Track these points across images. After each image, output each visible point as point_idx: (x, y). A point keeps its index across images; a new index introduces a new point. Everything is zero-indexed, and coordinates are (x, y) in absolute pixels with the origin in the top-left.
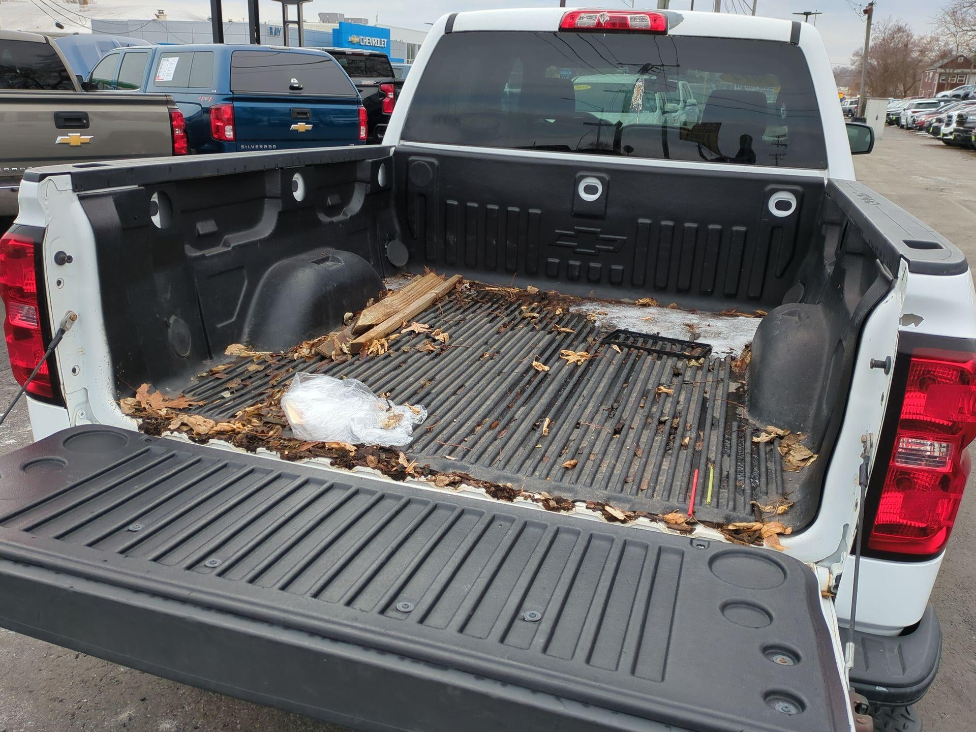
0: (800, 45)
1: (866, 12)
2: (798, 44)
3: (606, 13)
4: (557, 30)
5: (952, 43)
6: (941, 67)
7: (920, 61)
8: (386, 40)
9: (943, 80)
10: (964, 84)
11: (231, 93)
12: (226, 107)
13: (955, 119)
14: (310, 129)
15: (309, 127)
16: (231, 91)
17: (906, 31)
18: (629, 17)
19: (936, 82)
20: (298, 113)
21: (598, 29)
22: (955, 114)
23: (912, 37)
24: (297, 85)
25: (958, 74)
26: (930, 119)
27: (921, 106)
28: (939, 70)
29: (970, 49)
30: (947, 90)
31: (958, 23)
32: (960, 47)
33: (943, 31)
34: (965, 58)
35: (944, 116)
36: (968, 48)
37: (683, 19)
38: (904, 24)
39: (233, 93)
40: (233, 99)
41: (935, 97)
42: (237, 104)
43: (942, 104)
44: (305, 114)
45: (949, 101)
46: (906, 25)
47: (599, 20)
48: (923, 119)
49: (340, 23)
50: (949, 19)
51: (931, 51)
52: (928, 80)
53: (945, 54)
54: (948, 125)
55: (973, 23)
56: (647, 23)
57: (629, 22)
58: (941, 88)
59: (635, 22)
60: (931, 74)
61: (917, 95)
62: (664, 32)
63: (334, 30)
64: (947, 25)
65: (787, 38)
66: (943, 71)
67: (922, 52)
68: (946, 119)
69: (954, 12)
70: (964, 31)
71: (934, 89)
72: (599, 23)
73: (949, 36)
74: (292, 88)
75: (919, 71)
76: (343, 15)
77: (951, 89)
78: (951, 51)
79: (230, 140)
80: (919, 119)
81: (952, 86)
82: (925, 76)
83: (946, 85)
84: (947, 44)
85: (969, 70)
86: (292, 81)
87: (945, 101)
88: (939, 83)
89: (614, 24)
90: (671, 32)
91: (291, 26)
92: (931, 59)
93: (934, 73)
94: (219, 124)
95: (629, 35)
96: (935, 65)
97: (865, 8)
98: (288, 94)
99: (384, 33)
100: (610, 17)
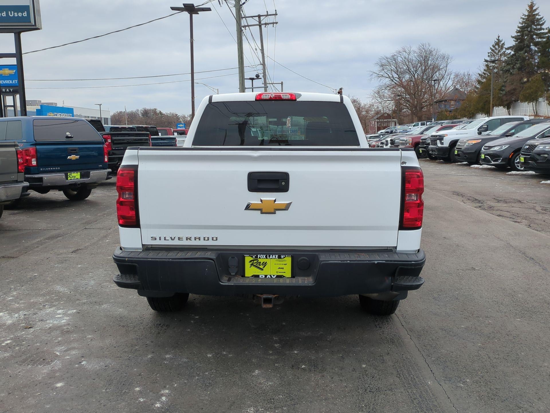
0: (344, 103)
1: (339, 93)
2: (343, 103)
3: (273, 94)
4: (255, 100)
5: (380, 107)
6: (377, 119)
7: (367, 116)
8: (71, 115)
9: (379, 125)
10: (389, 126)
11: (35, 141)
12: (31, 149)
13: (389, 142)
14: (78, 158)
15: (78, 157)
16: (34, 140)
17: (358, 101)
18: (282, 95)
19: (376, 126)
20: (72, 150)
21: (271, 99)
22: (389, 139)
23: (361, 104)
24: (70, 136)
25: (386, 122)
26: (377, 144)
27: (372, 138)
28: (376, 120)
29: (389, 109)
30: (382, 130)
31: (381, 97)
32: (384, 109)
33: (375, 101)
34: (388, 114)
35: (384, 141)
36: (388, 109)
37: (301, 95)
38: (356, 99)
39: (36, 141)
40: (36, 144)
41: (377, 133)
42: (38, 147)
43: (381, 136)
44: (75, 150)
45: (384, 135)
46: (357, 99)
47: (271, 96)
48: (374, 144)
49: (41, 106)
50: (377, 95)
51: (371, 111)
52: (372, 125)
53: (378, 112)
54: (387, 145)
55: (388, 97)
56: (289, 97)
57: (282, 97)
58: (379, 129)
59: (284, 97)
60: (373, 122)
61: (368, 133)
62: (296, 100)
63: (37, 110)
64: (377, 98)
66: (378, 121)
67: (367, 112)
68: (385, 143)
69: (378, 92)
70: (384, 101)
71: (376, 130)
72: (271, 97)
73: (378, 103)
74: (67, 137)
75: (367, 121)
76: (41, 101)
77: (384, 129)
78: (380, 111)
79: (34, 166)
80: (372, 144)
81: (384, 128)
82: (370, 124)
83: (381, 127)
84: (378, 107)
85: (390, 120)
86: (67, 134)
87: (382, 135)
88: (377, 126)
89: (276, 98)
90: (298, 100)
91: (8, 108)
92: (372, 115)
93: (374, 122)
94: (28, 158)
95: (282, 101)
96: (374, 118)
97: (338, 91)
98: (65, 140)
99: (70, 111)
100: (275, 95)
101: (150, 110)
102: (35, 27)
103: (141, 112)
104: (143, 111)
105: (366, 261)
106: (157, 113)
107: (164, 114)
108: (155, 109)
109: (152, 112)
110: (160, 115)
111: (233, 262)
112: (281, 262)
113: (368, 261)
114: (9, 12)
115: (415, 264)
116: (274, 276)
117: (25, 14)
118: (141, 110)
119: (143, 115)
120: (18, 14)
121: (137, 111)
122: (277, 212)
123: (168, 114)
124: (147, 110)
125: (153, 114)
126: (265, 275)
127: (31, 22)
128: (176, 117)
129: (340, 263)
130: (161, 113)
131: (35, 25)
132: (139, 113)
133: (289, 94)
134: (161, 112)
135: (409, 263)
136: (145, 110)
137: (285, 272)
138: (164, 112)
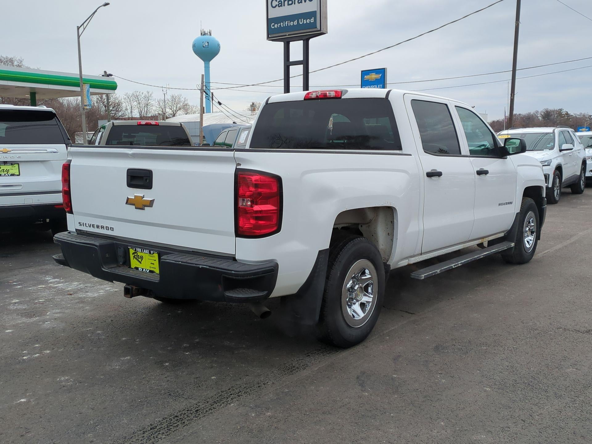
0: (389, 99)
4: (303, 100)
18: (327, 92)
21: (317, 98)
37: (347, 92)
56: (333, 94)
57: (328, 95)
62: (340, 98)
65: (384, 97)
72: (317, 96)
89: (322, 96)
90: (343, 97)
95: (328, 100)
100: (321, 93)
101: (553, 111)
102: (320, 32)
103: (541, 114)
104: (544, 112)
105: (194, 264)
106: (563, 114)
107: (572, 115)
108: (561, 110)
109: (556, 113)
110: (566, 117)
111: (120, 252)
112: (152, 257)
113: (196, 264)
114: (300, 20)
115: (234, 273)
116: (148, 270)
117: (312, 20)
118: (542, 112)
119: (544, 117)
120: (306, 21)
121: (536, 112)
122: (146, 208)
123: (578, 115)
124: (549, 111)
125: (557, 117)
126: (142, 269)
127: (316, 28)
128: (589, 118)
129: (173, 263)
130: (567, 114)
131: (320, 30)
132: (539, 115)
133: (335, 91)
134: (567, 112)
135: (229, 272)
136: (547, 112)
137: (155, 268)
138: (571, 113)
